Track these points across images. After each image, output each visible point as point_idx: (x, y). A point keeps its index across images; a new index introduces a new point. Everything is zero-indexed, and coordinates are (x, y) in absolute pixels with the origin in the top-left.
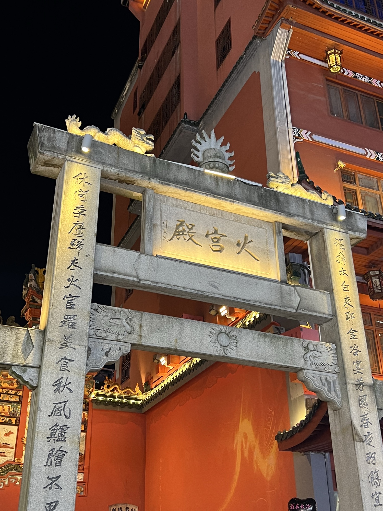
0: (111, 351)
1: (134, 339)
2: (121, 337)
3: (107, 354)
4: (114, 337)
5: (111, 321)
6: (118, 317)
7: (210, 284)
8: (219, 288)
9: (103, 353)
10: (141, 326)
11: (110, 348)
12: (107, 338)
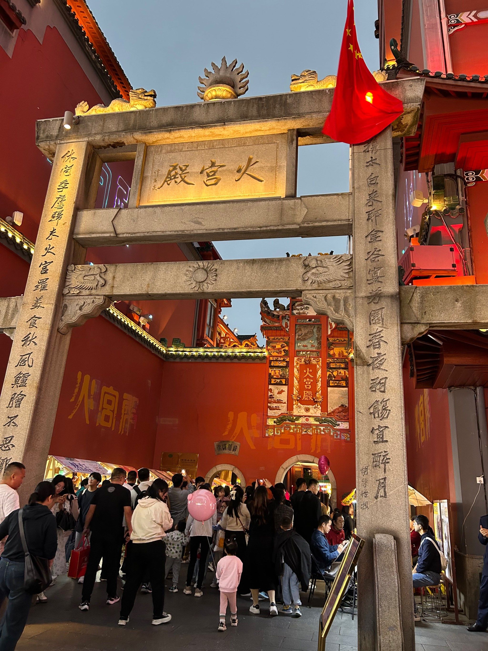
0: (85, 305)
1: (106, 291)
2: (93, 292)
3: (81, 309)
4: (87, 292)
5: (85, 278)
6: (92, 273)
7: (192, 221)
8: (203, 223)
9: (78, 308)
10: (114, 278)
11: (84, 303)
12: (80, 294)
